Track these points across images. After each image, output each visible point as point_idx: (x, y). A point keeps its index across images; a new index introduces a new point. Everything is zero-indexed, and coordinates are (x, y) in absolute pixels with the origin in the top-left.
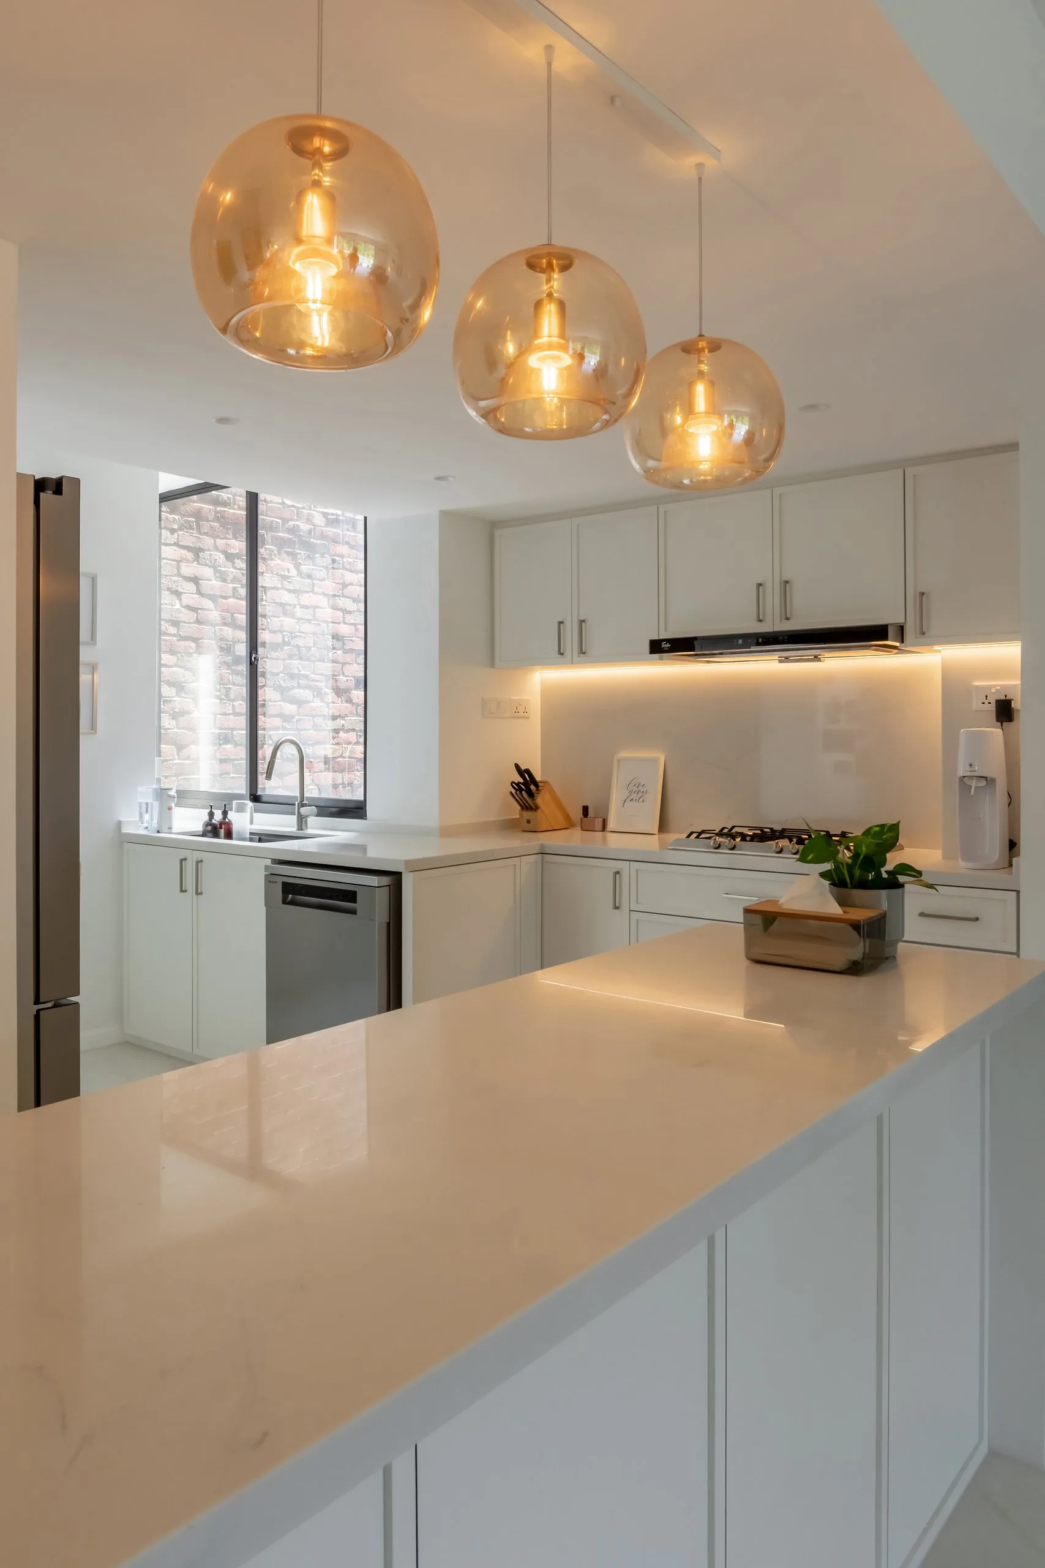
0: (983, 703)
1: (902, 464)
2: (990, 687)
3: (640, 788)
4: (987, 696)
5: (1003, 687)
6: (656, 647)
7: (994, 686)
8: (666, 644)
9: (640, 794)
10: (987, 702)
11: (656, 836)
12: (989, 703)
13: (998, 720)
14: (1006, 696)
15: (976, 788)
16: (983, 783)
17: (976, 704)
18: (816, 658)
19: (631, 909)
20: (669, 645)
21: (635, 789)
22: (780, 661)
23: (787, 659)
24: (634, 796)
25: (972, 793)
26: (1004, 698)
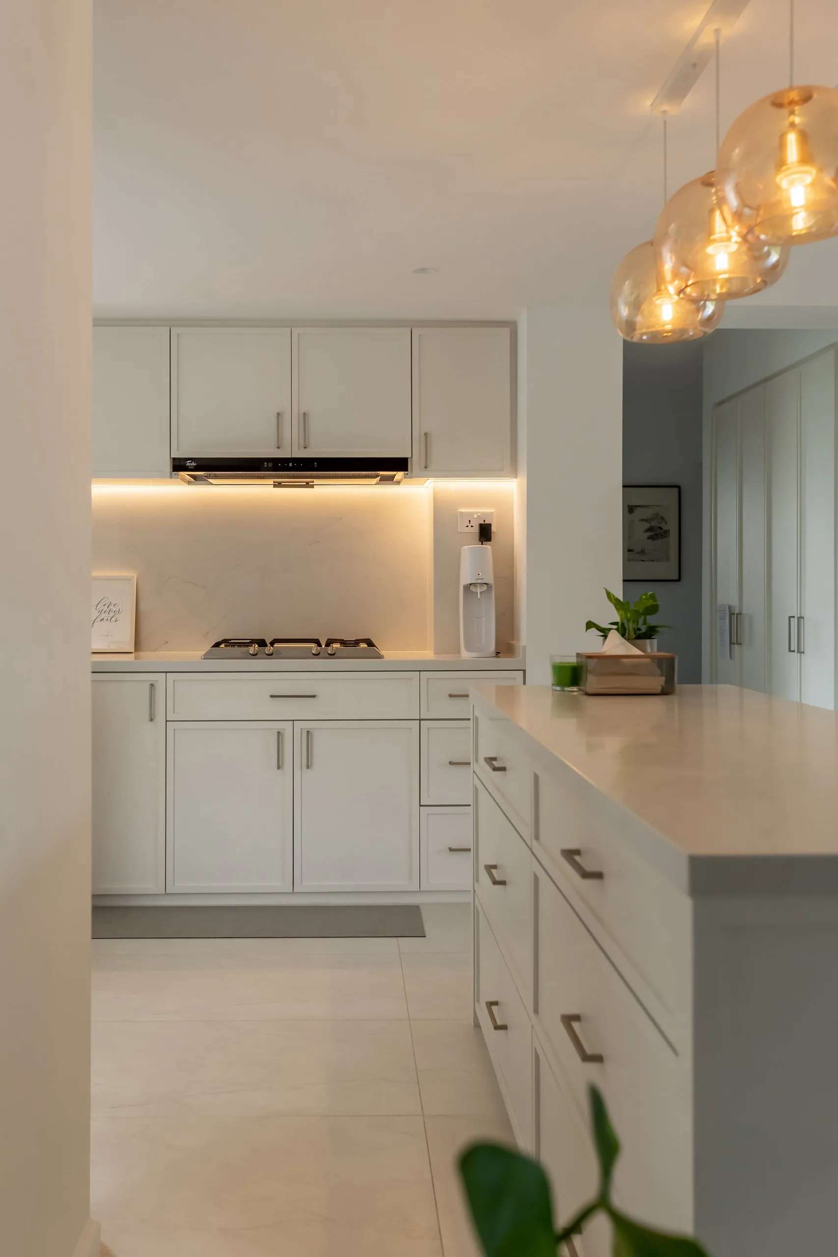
0: (467, 526)
1: (411, 325)
2: (473, 514)
3: (111, 607)
4: (470, 521)
5: (484, 514)
6: (179, 465)
7: (476, 513)
8: (191, 462)
9: (112, 614)
10: (470, 526)
11: (133, 654)
12: (472, 526)
13: (480, 541)
14: (484, 521)
15: (480, 592)
16: (485, 588)
17: (462, 528)
18: (308, 485)
19: (167, 720)
20: (195, 464)
21: (105, 608)
22: (275, 486)
23: (278, 485)
24: (103, 616)
25: (479, 597)
26: (483, 523)
